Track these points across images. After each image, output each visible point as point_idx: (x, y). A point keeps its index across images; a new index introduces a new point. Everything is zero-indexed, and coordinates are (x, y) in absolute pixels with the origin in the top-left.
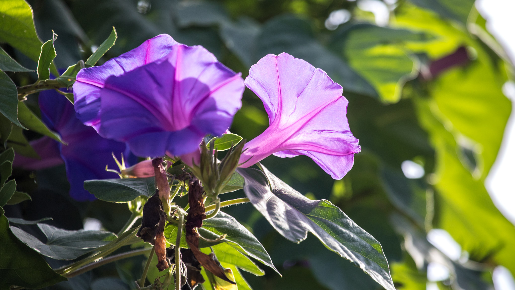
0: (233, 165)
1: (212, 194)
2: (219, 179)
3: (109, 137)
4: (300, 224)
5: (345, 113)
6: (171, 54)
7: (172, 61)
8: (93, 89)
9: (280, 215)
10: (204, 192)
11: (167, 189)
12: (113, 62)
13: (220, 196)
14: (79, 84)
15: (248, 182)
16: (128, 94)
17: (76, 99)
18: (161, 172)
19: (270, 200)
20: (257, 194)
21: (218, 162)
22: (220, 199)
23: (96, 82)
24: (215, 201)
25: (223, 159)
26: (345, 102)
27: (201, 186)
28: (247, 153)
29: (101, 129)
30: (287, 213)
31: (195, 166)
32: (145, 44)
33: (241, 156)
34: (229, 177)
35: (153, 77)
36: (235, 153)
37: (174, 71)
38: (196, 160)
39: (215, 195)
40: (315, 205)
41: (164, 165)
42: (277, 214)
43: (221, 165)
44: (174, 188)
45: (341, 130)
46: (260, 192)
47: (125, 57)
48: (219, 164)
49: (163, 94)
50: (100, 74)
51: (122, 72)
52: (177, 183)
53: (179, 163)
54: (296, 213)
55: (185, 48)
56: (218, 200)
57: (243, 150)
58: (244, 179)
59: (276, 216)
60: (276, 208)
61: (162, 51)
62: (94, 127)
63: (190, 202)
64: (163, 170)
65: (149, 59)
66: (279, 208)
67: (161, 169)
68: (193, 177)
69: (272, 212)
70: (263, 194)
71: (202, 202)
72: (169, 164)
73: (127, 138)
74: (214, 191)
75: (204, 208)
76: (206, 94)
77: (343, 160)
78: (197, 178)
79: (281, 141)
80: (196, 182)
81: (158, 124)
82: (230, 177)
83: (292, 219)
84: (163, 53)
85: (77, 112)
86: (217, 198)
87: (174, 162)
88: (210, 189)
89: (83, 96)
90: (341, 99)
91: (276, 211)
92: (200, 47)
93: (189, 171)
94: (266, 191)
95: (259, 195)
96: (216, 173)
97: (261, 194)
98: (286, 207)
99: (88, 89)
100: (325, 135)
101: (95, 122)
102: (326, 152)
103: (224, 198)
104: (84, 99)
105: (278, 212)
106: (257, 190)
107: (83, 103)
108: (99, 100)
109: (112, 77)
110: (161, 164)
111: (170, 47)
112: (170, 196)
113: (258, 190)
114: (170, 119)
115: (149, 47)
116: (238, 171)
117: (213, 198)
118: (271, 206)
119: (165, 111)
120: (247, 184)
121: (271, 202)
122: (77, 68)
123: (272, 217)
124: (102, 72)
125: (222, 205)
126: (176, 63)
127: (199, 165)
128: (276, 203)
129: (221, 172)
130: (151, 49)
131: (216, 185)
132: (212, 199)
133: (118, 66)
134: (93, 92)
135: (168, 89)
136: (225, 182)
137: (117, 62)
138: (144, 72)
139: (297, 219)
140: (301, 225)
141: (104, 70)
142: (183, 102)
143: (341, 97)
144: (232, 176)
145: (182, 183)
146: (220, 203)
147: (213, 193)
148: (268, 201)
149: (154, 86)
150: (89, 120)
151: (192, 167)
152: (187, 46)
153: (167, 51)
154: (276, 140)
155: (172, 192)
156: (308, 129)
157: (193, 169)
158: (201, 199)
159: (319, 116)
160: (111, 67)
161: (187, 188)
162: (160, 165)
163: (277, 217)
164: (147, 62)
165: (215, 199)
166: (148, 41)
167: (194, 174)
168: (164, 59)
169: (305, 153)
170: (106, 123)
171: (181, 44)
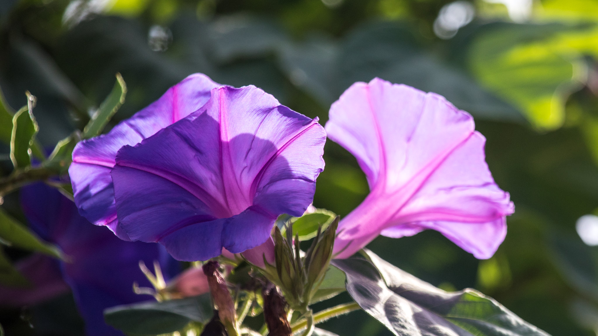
0: (326, 256)
1: (299, 305)
2: (306, 281)
3: (133, 238)
4: (438, 331)
5: (482, 157)
6: (209, 103)
7: (213, 114)
8: (99, 171)
9: (406, 321)
10: (286, 303)
11: (231, 306)
12: (124, 127)
13: (311, 307)
14: (78, 166)
15: (351, 278)
16: (153, 172)
17: (75, 191)
18: (218, 282)
19: (389, 301)
20: (367, 293)
21: (302, 254)
22: (311, 311)
23: (103, 161)
24: (304, 315)
25: (309, 250)
26: (480, 139)
27: (281, 296)
28: (343, 236)
29: (119, 228)
30: (417, 317)
31: (269, 266)
32: (169, 93)
33: (335, 241)
34: (321, 276)
35: (186, 139)
36: (326, 238)
37: (218, 126)
38: (268, 257)
39: (303, 305)
40: (456, 300)
41: (221, 271)
42: (402, 320)
43: (307, 259)
44: (241, 304)
45: (480, 182)
46: (371, 290)
47: (141, 117)
48: (303, 258)
49: (206, 165)
50: (107, 147)
51: (140, 140)
52: (244, 296)
53: (243, 265)
54: (428, 316)
55: (230, 91)
56: (310, 312)
57: (336, 232)
58: (345, 274)
59: (400, 323)
60: (399, 311)
61: (196, 101)
62: (108, 227)
63: (268, 321)
64: (222, 279)
65: (178, 115)
66: (402, 311)
67: (218, 278)
68: (268, 282)
69: (394, 317)
70: (376, 293)
71: (285, 318)
72: (229, 268)
73: (160, 237)
74: (301, 300)
75: (290, 328)
76: (271, 154)
77: (489, 228)
78: (274, 283)
79: (392, 211)
80: (273, 291)
81: (204, 211)
82: (323, 275)
83: (425, 325)
84: (197, 104)
85: (80, 207)
86: (308, 309)
87: (235, 265)
88: (296, 298)
89: (85, 184)
90: (473, 137)
91: (399, 316)
92: (252, 87)
93: (260, 275)
94: (381, 290)
95: (370, 296)
96: (301, 272)
97: (372, 294)
98: (413, 309)
99: (91, 172)
100: (457, 194)
101: (110, 219)
102: (461, 218)
103: (317, 308)
104: (87, 188)
105: (402, 317)
106: (366, 288)
107: (86, 194)
108: (111, 186)
109: (126, 148)
110: (217, 270)
111: (207, 94)
112: (236, 317)
113: (369, 288)
114: (221, 200)
115: (175, 97)
116: (333, 264)
117: (301, 311)
118: (390, 309)
119: (212, 189)
120: (350, 281)
121: (390, 303)
122: (72, 144)
123: (395, 325)
124: (109, 143)
125: (316, 319)
126: (220, 116)
127: (274, 264)
128: (397, 305)
129: (309, 269)
130: (180, 99)
131: (303, 290)
132: (299, 312)
133: (132, 132)
134: (101, 175)
135: (212, 156)
136: (315, 284)
137: (132, 126)
138: (173, 134)
139: (432, 324)
140: (440, 331)
141: (112, 140)
142: (238, 173)
143: (472, 134)
144: (325, 273)
145: (252, 295)
146: (314, 316)
147: (300, 302)
148: (386, 303)
149: (191, 154)
150: (99, 217)
151: (264, 268)
152: (232, 87)
153: (204, 100)
154: (385, 212)
155: (239, 311)
156: (430, 188)
157: (265, 270)
158: (284, 315)
159: (445, 167)
160: (122, 135)
161: (260, 301)
162: (215, 271)
163: (402, 324)
164: (176, 120)
165: (305, 311)
166: (173, 89)
167: (268, 278)
168: (201, 112)
169: (430, 224)
170: (126, 219)
171: (224, 86)
